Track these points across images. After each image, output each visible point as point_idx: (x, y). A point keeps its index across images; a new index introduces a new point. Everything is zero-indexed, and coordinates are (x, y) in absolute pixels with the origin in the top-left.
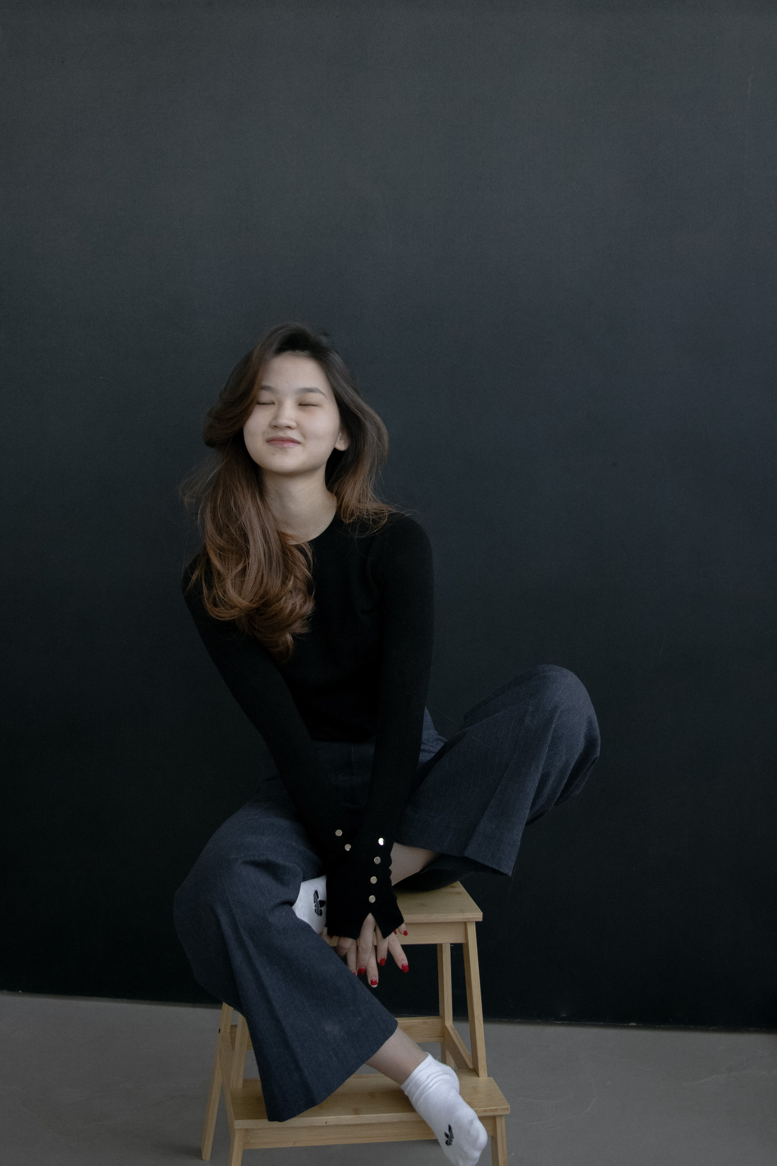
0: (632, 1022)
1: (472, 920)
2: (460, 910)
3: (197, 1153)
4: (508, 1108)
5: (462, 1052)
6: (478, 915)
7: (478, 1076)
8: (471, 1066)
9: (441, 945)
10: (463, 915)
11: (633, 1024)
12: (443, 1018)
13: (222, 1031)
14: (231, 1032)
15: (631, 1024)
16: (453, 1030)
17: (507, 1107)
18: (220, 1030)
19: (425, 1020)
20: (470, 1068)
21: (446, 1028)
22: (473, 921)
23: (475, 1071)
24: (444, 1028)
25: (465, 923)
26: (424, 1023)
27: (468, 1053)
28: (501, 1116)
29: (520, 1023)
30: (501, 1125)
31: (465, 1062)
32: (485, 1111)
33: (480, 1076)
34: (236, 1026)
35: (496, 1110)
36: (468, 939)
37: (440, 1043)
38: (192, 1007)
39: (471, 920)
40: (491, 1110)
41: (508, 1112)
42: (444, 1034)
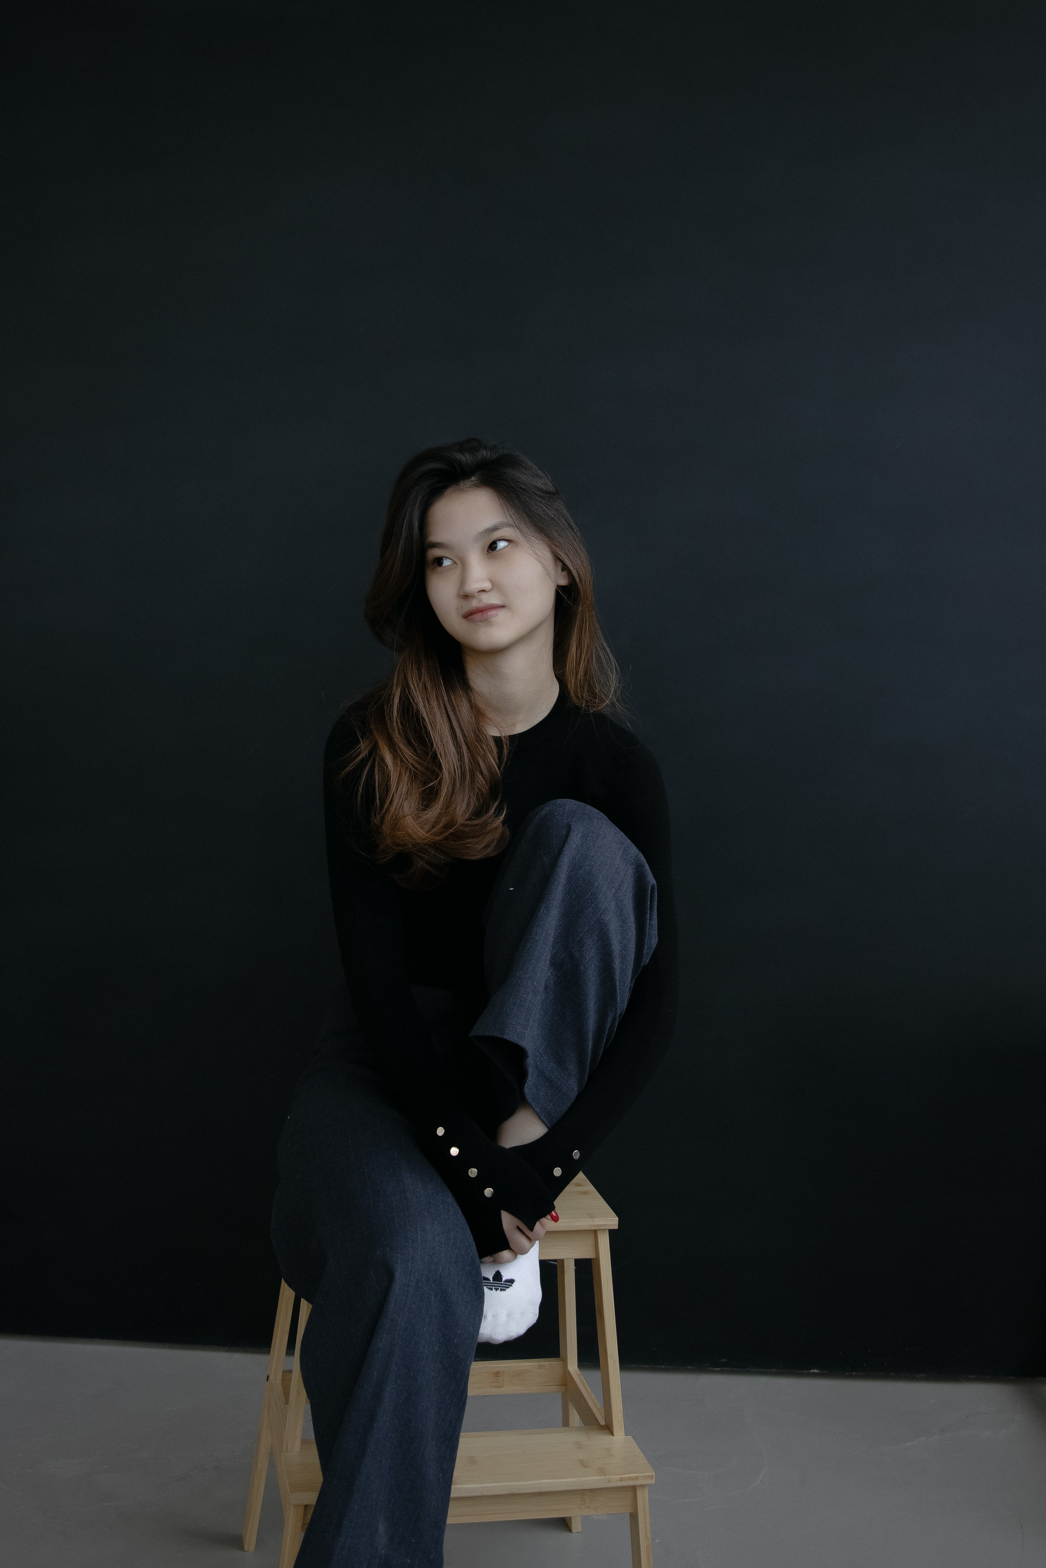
0: (814, 1369)
1: (604, 1228)
2: (588, 1214)
3: (237, 1542)
4: (652, 1476)
5: (591, 1404)
6: (612, 1221)
7: (613, 1435)
8: (602, 1422)
9: (562, 1261)
10: (593, 1221)
11: (815, 1371)
12: (565, 1361)
13: (271, 1378)
14: (283, 1380)
15: (812, 1371)
16: (578, 1376)
17: (652, 1474)
18: (268, 1377)
19: (541, 1363)
20: (601, 1424)
21: (569, 1373)
22: (606, 1229)
23: (608, 1428)
24: (566, 1374)
25: (595, 1232)
26: (540, 1367)
27: (599, 1406)
28: (643, 1486)
29: (666, 1370)
30: (643, 1498)
31: (594, 1416)
32: (621, 1480)
33: (615, 1433)
34: (291, 1371)
35: (637, 1478)
36: (599, 1252)
37: (561, 1393)
38: (227, 1351)
39: (602, 1228)
40: (630, 1479)
41: (653, 1481)
42: (566, 1381)
